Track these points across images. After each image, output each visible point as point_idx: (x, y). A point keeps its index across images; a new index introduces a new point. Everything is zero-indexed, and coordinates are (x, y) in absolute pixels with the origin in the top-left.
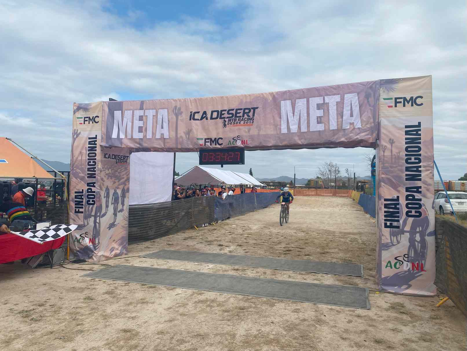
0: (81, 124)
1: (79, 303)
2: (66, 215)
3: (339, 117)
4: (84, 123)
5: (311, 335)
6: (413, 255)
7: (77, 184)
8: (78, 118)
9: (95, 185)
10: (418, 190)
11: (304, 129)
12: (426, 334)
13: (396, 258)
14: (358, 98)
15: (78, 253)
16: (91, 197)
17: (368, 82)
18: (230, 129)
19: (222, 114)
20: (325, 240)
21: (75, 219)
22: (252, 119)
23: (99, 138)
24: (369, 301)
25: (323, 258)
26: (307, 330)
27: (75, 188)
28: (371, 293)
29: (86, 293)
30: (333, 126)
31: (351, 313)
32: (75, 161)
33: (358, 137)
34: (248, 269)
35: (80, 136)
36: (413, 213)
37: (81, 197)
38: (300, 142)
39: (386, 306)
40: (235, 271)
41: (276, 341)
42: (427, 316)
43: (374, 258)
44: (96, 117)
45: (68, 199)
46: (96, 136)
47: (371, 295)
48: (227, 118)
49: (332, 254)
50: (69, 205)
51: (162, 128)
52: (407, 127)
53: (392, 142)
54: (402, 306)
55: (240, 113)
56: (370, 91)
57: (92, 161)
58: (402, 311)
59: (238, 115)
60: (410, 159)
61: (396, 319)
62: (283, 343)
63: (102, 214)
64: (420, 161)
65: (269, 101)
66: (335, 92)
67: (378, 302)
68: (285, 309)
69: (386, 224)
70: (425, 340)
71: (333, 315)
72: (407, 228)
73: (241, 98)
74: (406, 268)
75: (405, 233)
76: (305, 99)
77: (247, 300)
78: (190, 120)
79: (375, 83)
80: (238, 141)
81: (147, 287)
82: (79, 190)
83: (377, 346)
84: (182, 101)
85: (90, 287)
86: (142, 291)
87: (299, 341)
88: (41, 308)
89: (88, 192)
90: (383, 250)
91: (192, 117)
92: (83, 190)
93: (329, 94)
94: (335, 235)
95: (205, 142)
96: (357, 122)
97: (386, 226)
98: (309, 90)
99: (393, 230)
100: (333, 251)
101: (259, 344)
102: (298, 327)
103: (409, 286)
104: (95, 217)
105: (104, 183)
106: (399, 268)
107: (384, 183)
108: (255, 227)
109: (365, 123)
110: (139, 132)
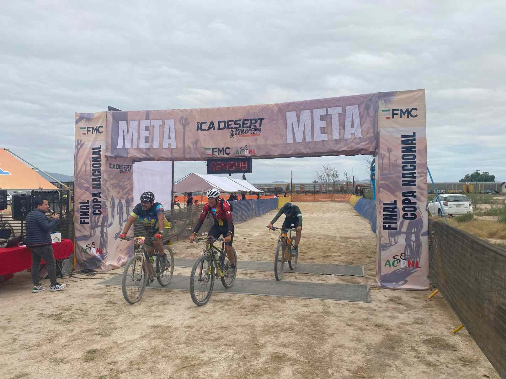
0: (85, 134)
1: (102, 306)
2: (72, 226)
3: (341, 128)
4: (88, 134)
5: (320, 323)
6: (409, 254)
7: (82, 195)
8: (81, 128)
9: (100, 195)
10: (413, 194)
11: (308, 139)
12: (419, 318)
13: (394, 257)
14: (359, 110)
15: (85, 263)
16: (97, 207)
17: (368, 94)
18: (237, 139)
19: (229, 125)
20: (326, 245)
21: (81, 230)
22: (259, 130)
23: (103, 148)
24: (370, 296)
25: (325, 261)
26: (317, 320)
27: (80, 198)
28: (372, 290)
29: (106, 298)
30: (336, 136)
31: (355, 306)
32: (79, 172)
33: (358, 146)
34: (255, 273)
35: (84, 146)
36: (409, 216)
37: (87, 208)
38: (305, 151)
39: (384, 299)
40: (244, 275)
41: (291, 329)
42: (420, 305)
43: (375, 260)
44: (100, 127)
45: (73, 210)
46: (101, 146)
47: (371, 291)
48: (235, 128)
49: (334, 257)
50: (74, 215)
51: (170, 138)
52: (403, 137)
53: (389, 150)
54: (400, 298)
55: (247, 124)
56: (369, 103)
57: (97, 172)
58: (399, 302)
59: (245, 126)
60: (406, 166)
61: (393, 308)
62: (297, 330)
63: (108, 224)
64: (415, 169)
65: (275, 112)
66: (337, 104)
67: (378, 296)
68: (296, 305)
69: (384, 226)
70: (417, 323)
71: (339, 308)
72: (404, 229)
73: (248, 109)
74: (403, 265)
75: (402, 234)
76: (310, 110)
77: (259, 299)
78: (198, 130)
79: (374, 95)
80: (246, 150)
81: (163, 292)
82: (84, 200)
83: (377, 329)
84: (189, 111)
85: (107, 293)
86: (159, 295)
87: (311, 328)
88: (67, 312)
89: (94, 202)
90: (383, 250)
91: (199, 127)
92: (88, 200)
93: (332, 106)
94: (336, 240)
95: (213, 151)
96: (357, 132)
97: (385, 228)
98: (312, 102)
99: (391, 232)
100: (335, 254)
101: (276, 332)
102: (309, 318)
103: (406, 282)
104: (102, 227)
105: (110, 193)
106: (397, 266)
107: (383, 189)
108: (256, 235)
109: (365, 134)
110: (146, 142)
